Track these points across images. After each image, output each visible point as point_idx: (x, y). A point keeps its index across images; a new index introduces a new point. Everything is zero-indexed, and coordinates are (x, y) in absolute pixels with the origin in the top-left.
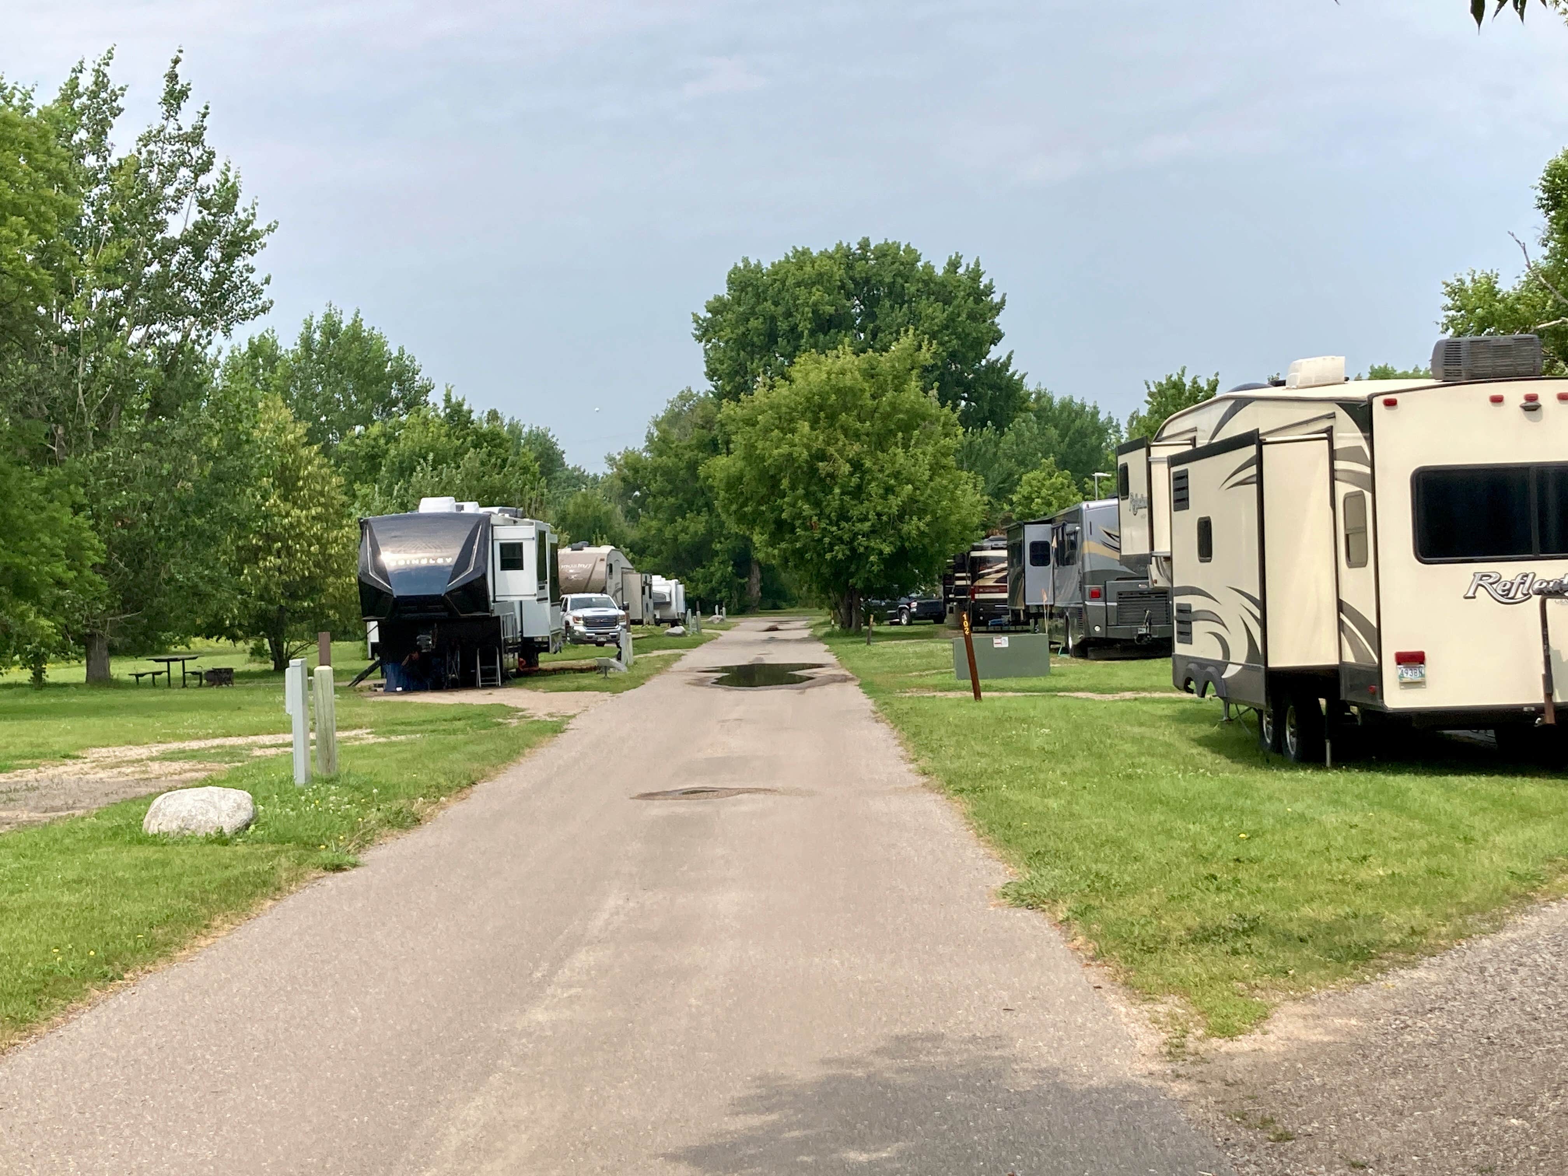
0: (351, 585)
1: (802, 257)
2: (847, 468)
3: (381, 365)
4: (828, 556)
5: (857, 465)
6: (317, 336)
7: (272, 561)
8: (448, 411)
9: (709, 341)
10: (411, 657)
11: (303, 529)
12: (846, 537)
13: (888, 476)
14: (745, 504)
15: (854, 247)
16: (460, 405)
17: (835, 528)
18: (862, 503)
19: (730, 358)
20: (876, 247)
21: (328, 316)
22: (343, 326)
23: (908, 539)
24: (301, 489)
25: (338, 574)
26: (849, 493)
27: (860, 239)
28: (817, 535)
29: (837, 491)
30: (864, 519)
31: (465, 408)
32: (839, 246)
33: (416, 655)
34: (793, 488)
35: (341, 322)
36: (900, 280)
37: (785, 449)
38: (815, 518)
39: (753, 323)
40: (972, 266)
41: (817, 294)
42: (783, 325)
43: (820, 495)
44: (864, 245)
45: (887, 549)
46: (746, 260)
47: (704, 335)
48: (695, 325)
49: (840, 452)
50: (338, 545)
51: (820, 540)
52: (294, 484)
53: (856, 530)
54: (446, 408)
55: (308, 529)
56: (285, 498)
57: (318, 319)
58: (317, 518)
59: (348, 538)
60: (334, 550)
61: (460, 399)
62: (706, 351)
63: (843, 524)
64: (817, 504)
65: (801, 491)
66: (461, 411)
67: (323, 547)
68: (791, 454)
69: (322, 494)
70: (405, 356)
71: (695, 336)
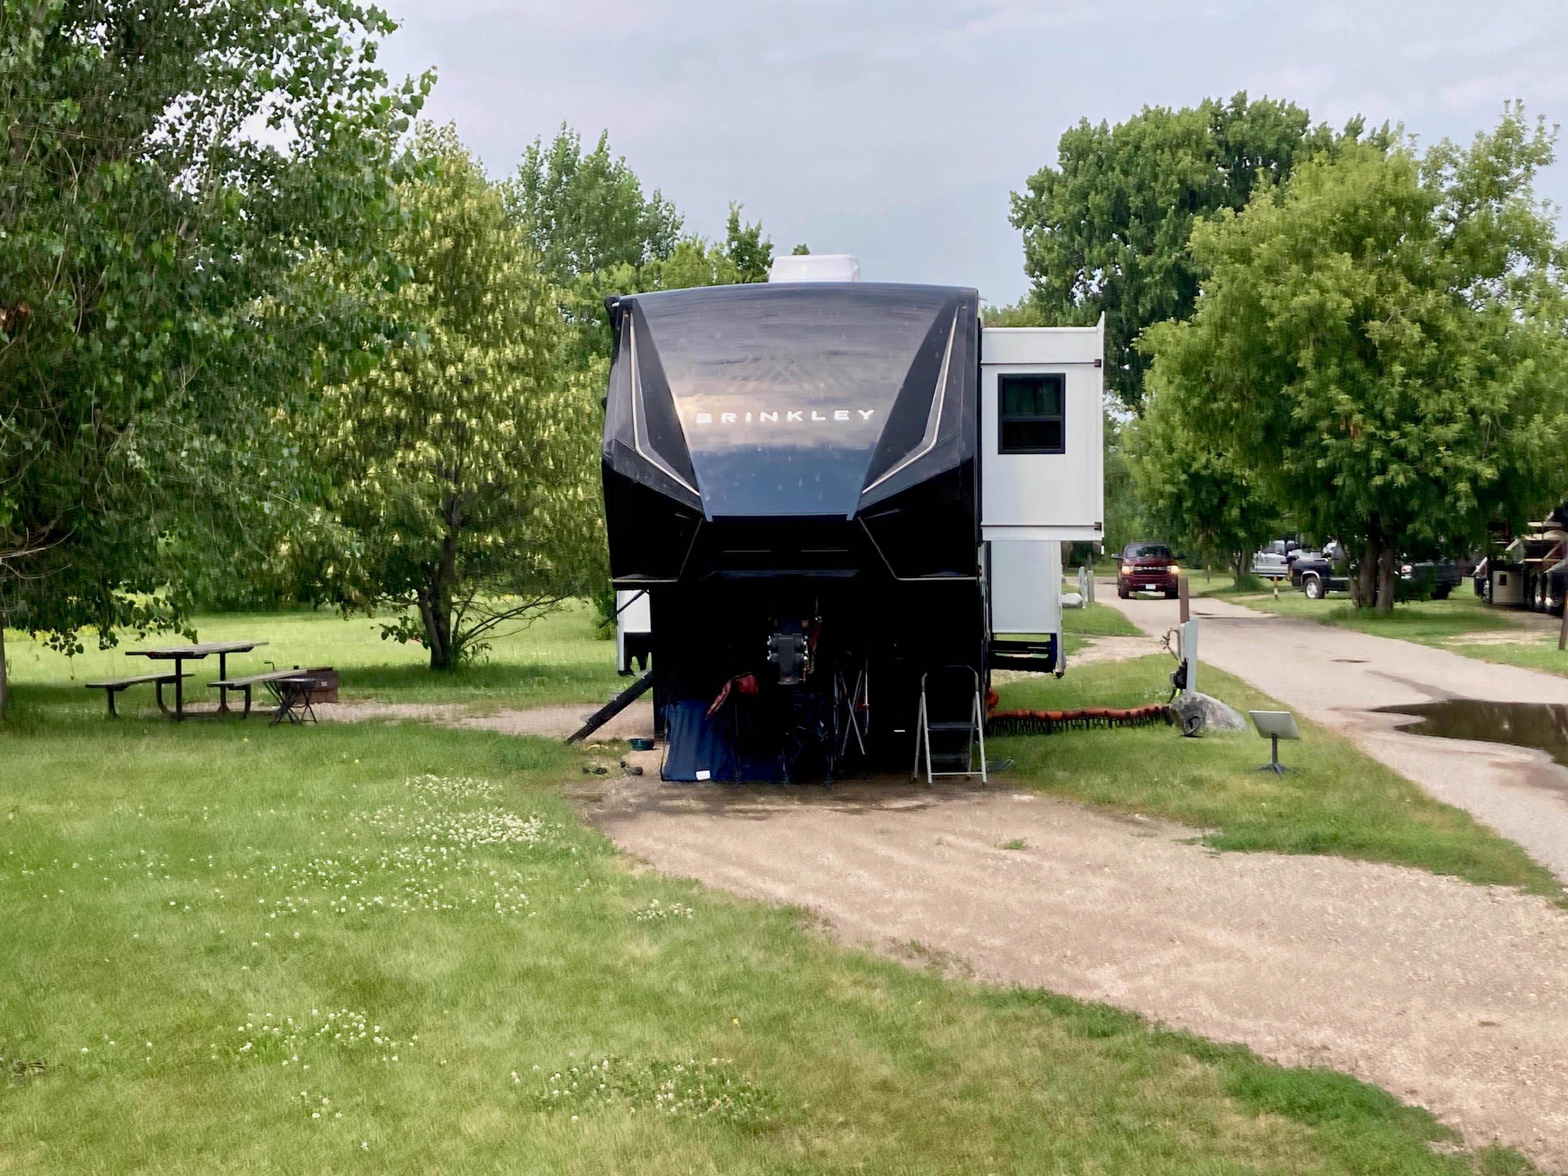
0: (578, 505)
1: (1159, 118)
2: (1415, 332)
3: (633, 213)
4: (1378, 481)
5: (1431, 329)
6: (545, 170)
7: (427, 450)
8: (734, 244)
9: (1029, 227)
10: (736, 686)
11: (487, 386)
12: (1413, 449)
13: (1485, 347)
14: (1212, 397)
15: (1226, 103)
16: (754, 236)
17: (1394, 434)
18: (1438, 391)
19: (1061, 245)
20: (1253, 106)
21: (561, 142)
22: (581, 157)
23: (1523, 456)
24: (492, 308)
25: (553, 480)
26: (1420, 375)
27: (1234, 94)
28: (1358, 445)
29: (1398, 369)
30: (1446, 419)
31: (761, 241)
32: (1206, 103)
33: (748, 681)
34: (1319, 363)
35: (577, 153)
36: (1285, 146)
37: (1312, 297)
38: (1357, 418)
39: (1095, 199)
40: (1378, 131)
41: (1186, 160)
42: (1135, 201)
43: (1364, 377)
44: (1239, 101)
45: (1489, 472)
46: (1084, 121)
47: (1024, 219)
48: (1012, 206)
49: (1404, 303)
50: (557, 423)
51: (1365, 455)
52: (477, 301)
53: (1432, 437)
54: (733, 239)
55: (499, 389)
56: (452, 325)
57: (547, 146)
58: (516, 368)
59: (577, 411)
60: (547, 432)
61: (753, 227)
62: (1026, 240)
63: (1410, 427)
64: (1358, 394)
65: (1333, 370)
66: (754, 245)
67: (525, 426)
68: (1321, 306)
69: (528, 319)
70: (662, 204)
71: (1011, 219)
